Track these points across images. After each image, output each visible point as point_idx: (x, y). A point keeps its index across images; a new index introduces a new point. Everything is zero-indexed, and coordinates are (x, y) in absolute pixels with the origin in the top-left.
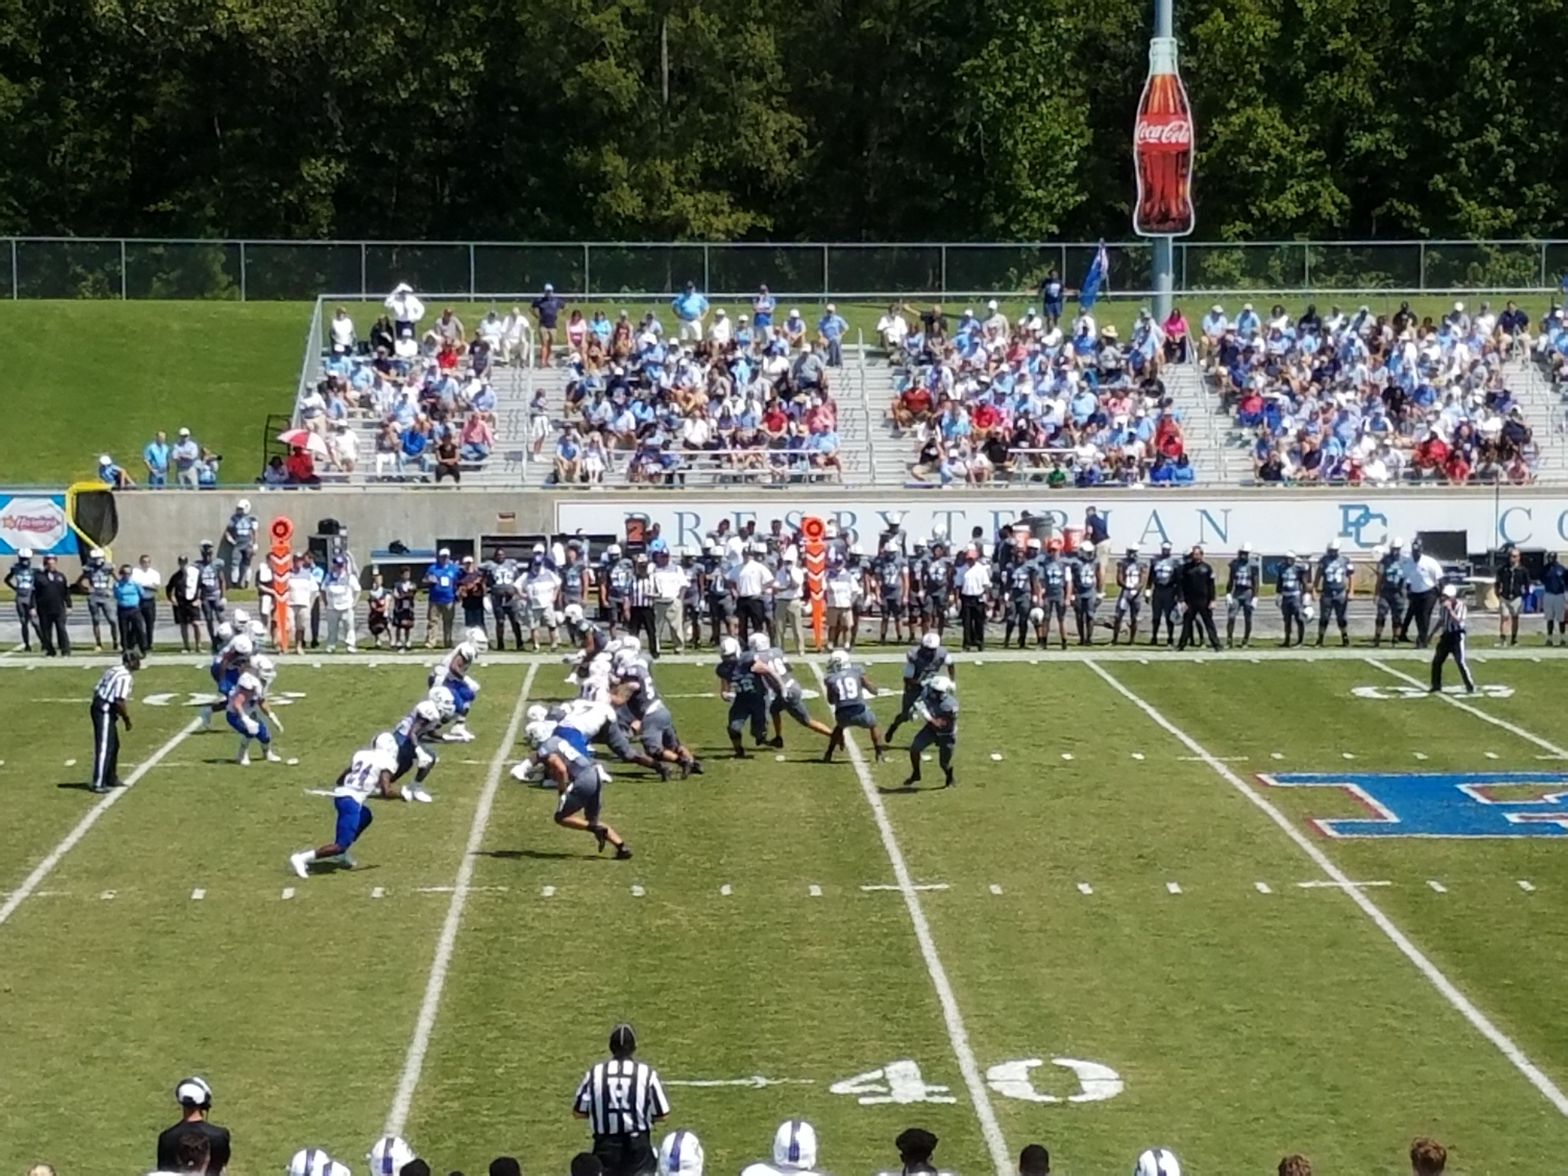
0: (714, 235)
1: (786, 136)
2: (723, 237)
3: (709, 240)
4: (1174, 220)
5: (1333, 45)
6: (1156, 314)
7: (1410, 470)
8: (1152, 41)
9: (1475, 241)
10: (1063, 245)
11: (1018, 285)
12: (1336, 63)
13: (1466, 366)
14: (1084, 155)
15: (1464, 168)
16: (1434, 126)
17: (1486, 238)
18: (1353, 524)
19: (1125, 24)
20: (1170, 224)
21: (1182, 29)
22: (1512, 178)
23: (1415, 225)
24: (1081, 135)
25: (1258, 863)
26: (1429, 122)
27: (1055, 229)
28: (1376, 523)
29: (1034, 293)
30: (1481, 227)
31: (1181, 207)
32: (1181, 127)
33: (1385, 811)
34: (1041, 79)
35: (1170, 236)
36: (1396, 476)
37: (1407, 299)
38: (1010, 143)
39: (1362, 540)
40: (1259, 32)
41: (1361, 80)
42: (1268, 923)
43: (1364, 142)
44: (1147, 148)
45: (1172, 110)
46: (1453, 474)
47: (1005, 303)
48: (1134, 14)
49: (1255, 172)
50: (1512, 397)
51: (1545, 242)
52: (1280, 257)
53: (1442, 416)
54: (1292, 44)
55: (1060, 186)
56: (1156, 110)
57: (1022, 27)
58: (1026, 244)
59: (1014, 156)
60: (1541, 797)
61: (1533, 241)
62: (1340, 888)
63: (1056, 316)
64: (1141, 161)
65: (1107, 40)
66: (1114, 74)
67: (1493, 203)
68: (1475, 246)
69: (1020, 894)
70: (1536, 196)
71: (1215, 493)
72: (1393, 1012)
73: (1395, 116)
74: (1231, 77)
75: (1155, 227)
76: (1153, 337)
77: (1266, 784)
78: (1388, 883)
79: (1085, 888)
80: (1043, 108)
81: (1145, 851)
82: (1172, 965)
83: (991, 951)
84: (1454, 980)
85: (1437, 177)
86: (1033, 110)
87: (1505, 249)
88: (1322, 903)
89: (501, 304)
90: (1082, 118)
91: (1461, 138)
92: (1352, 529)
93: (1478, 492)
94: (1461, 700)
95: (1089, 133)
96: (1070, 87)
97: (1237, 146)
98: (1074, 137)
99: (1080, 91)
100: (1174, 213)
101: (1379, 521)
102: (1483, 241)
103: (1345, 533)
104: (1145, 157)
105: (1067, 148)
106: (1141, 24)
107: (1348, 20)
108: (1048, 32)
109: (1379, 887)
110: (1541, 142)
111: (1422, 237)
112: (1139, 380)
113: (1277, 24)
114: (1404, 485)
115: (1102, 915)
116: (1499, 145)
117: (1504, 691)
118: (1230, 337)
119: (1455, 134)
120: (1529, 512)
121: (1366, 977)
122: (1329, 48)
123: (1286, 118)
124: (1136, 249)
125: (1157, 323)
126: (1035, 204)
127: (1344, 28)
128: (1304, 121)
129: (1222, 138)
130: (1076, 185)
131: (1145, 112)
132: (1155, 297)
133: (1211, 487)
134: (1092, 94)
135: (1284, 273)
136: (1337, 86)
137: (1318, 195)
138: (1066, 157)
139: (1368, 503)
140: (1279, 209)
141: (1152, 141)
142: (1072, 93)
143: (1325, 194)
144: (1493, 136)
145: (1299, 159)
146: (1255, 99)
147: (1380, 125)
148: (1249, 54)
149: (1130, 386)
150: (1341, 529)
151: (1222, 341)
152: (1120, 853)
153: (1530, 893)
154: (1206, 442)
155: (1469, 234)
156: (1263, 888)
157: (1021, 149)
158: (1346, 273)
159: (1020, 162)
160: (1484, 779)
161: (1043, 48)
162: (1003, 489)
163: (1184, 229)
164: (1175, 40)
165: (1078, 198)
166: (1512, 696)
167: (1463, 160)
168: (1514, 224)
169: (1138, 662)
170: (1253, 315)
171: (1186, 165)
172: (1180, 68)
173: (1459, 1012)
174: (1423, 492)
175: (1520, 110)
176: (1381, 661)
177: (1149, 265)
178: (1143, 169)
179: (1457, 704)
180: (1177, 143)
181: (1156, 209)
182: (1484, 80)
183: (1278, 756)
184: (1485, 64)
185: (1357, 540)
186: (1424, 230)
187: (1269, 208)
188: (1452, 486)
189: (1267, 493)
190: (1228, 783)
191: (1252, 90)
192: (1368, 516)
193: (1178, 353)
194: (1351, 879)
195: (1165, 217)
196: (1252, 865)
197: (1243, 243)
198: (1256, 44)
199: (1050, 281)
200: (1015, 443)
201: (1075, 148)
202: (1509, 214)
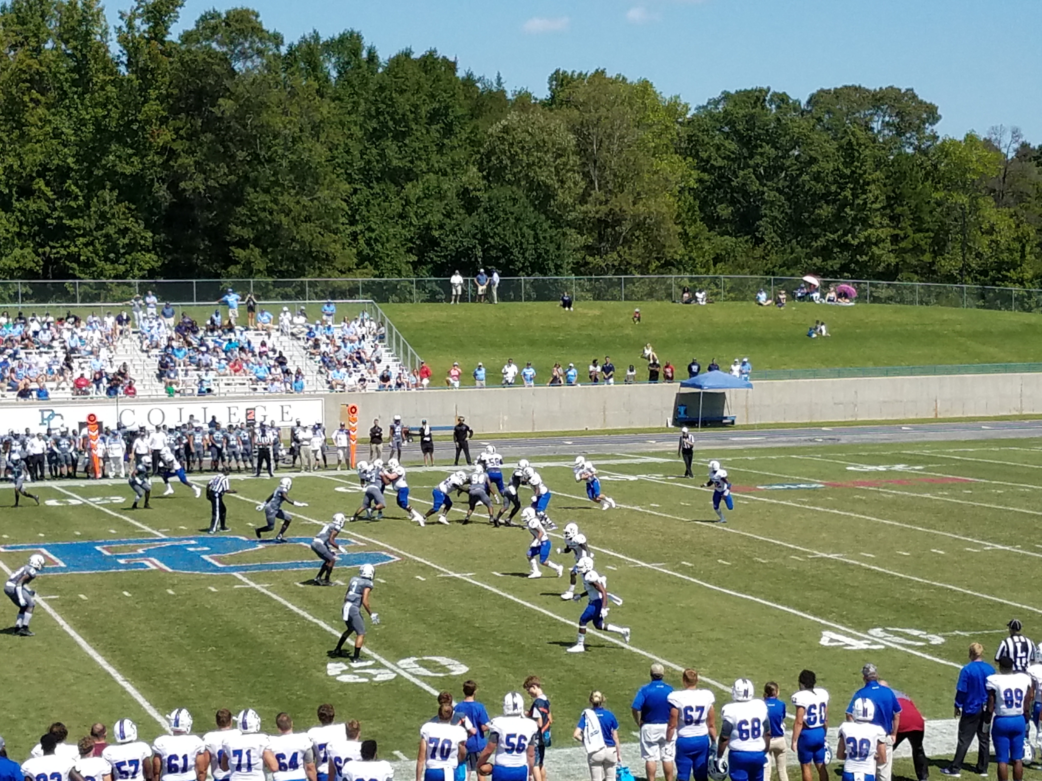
9: (105, 281)
15: (98, 245)
17: (110, 279)
18: (46, 419)
22: (121, 250)
23: (76, 273)
30: (107, 274)
33: (58, 561)
39: (51, 427)
51: (138, 281)
60: (136, 551)
61: (132, 281)
67: (113, 262)
78: (58, 597)
92: (46, 422)
93: (108, 402)
94: (99, 505)
101: (60, 417)
103: (42, 424)
109: (54, 599)
120: (133, 411)
135: (9, 297)
139: (53, 409)
150: (40, 422)
153: (129, 598)
160: (109, 543)
174: (79, 402)
176: (60, 487)
179: (97, 507)
182: (105, 202)
183: (6, 536)
184: (106, 194)
185: (49, 427)
186: (81, 275)
192: (53, 415)
202: (120, 268)
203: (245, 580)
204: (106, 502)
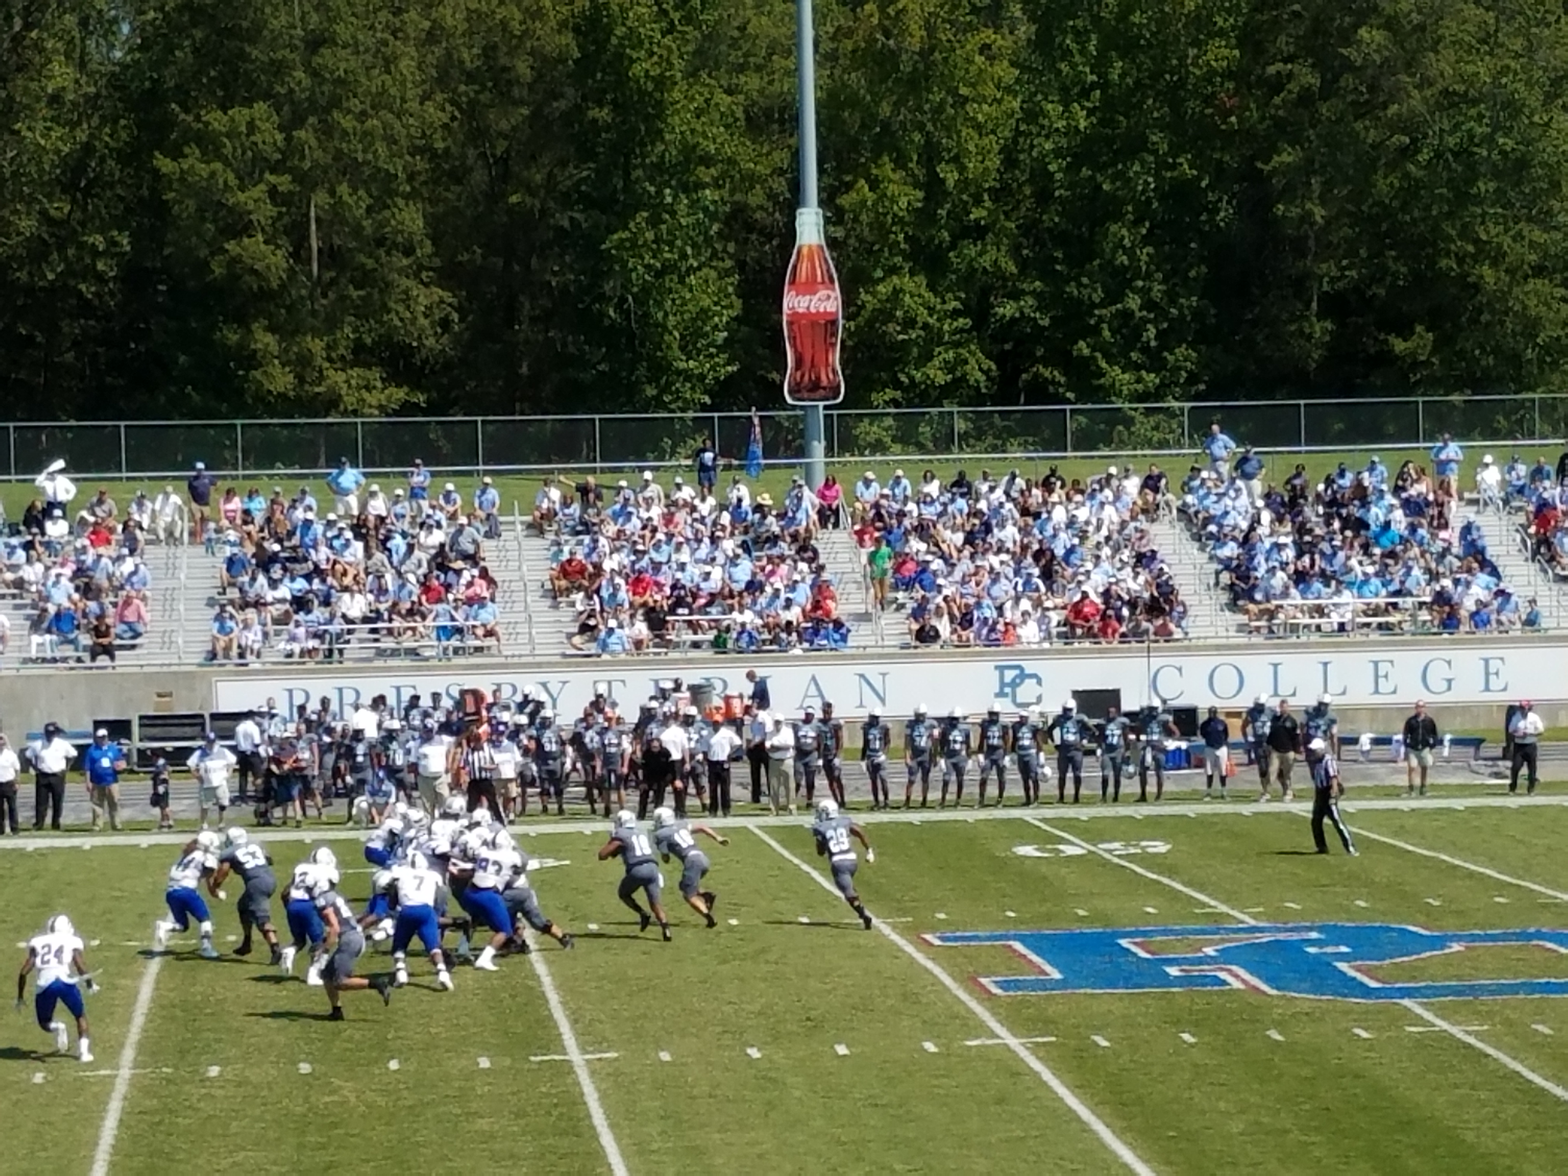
0: (366, 410)
1: (436, 311)
2: (376, 412)
3: (363, 416)
4: (824, 388)
5: (976, 214)
6: (809, 483)
7: (1064, 629)
8: (799, 211)
9: (1119, 405)
10: (716, 415)
11: (673, 454)
12: (978, 232)
13: (1115, 527)
14: (734, 325)
15: (1106, 333)
16: (1076, 292)
17: (1130, 402)
18: (1008, 685)
19: (772, 196)
20: (822, 392)
21: (827, 201)
22: (1153, 343)
23: (1061, 390)
24: (731, 306)
25: (924, 1022)
26: (1072, 289)
27: (707, 400)
28: (1030, 683)
29: (689, 462)
30: (1125, 392)
31: (831, 376)
32: (829, 297)
33: (1048, 968)
34: (689, 251)
35: (821, 404)
36: (1048, 637)
37: (1056, 462)
38: (660, 315)
39: (1019, 700)
40: (903, 202)
41: (1003, 248)
42: (935, 1082)
43: (1007, 310)
44: (795, 317)
45: (819, 279)
46: (1105, 634)
47: (659, 473)
48: (780, 185)
49: (903, 340)
50: (1159, 556)
51: (1188, 405)
52: (930, 423)
53: (1092, 576)
54: (935, 214)
55: (711, 356)
56: (803, 279)
57: (669, 200)
58: (679, 415)
59: (665, 327)
60: (1200, 950)
61: (1176, 404)
62: (1006, 1045)
63: (711, 485)
64: (790, 330)
65: (754, 212)
66: (762, 244)
67: (1138, 367)
68: (1119, 409)
69: (690, 1060)
70: (1177, 360)
71: (872, 656)
72: (1061, 1167)
73: (1038, 283)
74: (876, 247)
75: (806, 395)
76: (806, 504)
77: (931, 945)
78: (1053, 1039)
79: (754, 1053)
80: (692, 280)
81: (813, 1014)
82: (843, 1126)
83: (662, 1118)
84: (1119, 1133)
85: (1082, 344)
86: (682, 281)
87: (1148, 412)
88: (989, 1060)
89: (152, 483)
90: (730, 289)
91: (1102, 305)
92: (1007, 690)
93: (1129, 650)
94: (1119, 856)
95: (738, 303)
96: (719, 259)
97: (885, 314)
98: (723, 307)
99: (729, 263)
100: (824, 382)
101: (1034, 681)
102: (1127, 405)
103: (1001, 694)
104: (795, 327)
105: (716, 319)
106: (788, 195)
107: (990, 189)
108: (694, 204)
109: (1044, 1044)
110: (1181, 308)
111: (1068, 402)
112: (794, 547)
113: (920, 194)
114: (1059, 645)
115: (770, 1079)
116: (1140, 310)
117: (1160, 847)
118: (884, 502)
119: (1096, 299)
120: (1180, 670)
121: (1035, 1133)
122: (972, 217)
123: (931, 287)
124: (789, 417)
125: (811, 489)
126: (687, 376)
127: (986, 197)
128: (948, 289)
129: (869, 307)
130: (726, 356)
131: (793, 282)
132: (807, 464)
133: (868, 650)
134: (741, 266)
135: (935, 440)
136: (981, 254)
137: (966, 362)
138: (716, 328)
139: (1023, 663)
140: (928, 377)
141: (801, 310)
142: (721, 264)
143: (972, 361)
144: (1133, 302)
145: (946, 327)
146: (901, 268)
147: (1023, 293)
148: (894, 223)
149: (787, 553)
150: (997, 690)
151: (877, 506)
152: (788, 1016)
153: (1192, 1045)
154: (863, 606)
155: (1114, 398)
156: (930, 1047)
157: (672, 320)
158: (996, 437)
159: (671, 333)
160: (1146, 934)
161: (691, 220)
162: (663, 657)
163: (836, 397)
164: (821, 211)
165: (729, 368)
166: (1169, 851)
167: (1105, 326)
168: (1157, 388)
169: (801, 826)
170: (905, 482)
171: (834, 334)
172: (828, 238)
173: (1125, 1166)
174: (1077, 651)
175: (1159, 276)
176: (1041, 820)
177: (802, 434)
178: (793, 339)
179: (1116, 860)
180: (825, 313)
181: (806, 378)
182: (1123, 247)
183: (942, 916)
184: (1124, 232)
185: (1014, 701)
186: (1070, 395)
187: (918, 376)
188: (1104, 645)
189: (924, 655)
190: (893, 943)
191: (898, 259)
192: (1023, 676)
193: (832, 520)
194: (1015, 1035)
195: (815, 386)
196: (919, 1025)
197: (893, 410)
198: (901, 214)
199: (704, 450)
200: (672, 611)
201: (724, 319)
202: (1151, 379)
203: (1428, 1016)
204: (1132, 851)
